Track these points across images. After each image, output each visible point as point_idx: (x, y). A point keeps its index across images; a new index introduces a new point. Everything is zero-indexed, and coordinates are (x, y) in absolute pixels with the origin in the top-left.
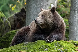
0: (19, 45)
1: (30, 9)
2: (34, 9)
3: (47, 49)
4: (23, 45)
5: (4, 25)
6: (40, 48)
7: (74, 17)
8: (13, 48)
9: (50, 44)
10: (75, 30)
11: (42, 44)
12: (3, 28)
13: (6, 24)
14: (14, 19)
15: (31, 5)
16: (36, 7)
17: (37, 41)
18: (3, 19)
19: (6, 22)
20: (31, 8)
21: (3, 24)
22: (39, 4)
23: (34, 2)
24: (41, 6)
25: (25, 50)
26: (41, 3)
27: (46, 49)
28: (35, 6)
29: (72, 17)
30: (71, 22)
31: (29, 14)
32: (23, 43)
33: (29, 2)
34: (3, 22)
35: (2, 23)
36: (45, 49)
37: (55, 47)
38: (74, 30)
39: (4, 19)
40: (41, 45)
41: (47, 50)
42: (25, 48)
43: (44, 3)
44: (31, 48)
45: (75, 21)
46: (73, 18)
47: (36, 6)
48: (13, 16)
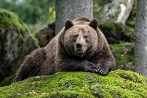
0: (25, 82)
1: (61, 16)
2: (69, 15)
3: (73, 87)
4: (33, 81)
5: (27, 46)
6: (60, 86)
7: (143, 28)
8: (14, 86)
9: (77, 78)
10: (144, 50)
11: (65, 77)
12: (25, 51)
13: (30, 43)
14: (48, 33)
15: (64, 7)
16: (72, 11)
17: (57, 73)
18: (24, 35)
19: (31, 39)
20: (63, 14)
21: (23, 44)
22: (77, 6)
23: (68, 3)
24: (82, 9)
25: (34, 89)
26: (82, 3)
27: (71, 86)
28: (71, 9)
29: (138, 27)
30: (138, 36)
31: (61, 24)
32: (32, 78)
33: (60, 3)
34: (25, 40)
35: (22, 42)
36: (68, 86)
37: (86, 82)
38: (142, 51)
39: (26, 34)
40: (62, 80)
41: (71, 88)
42: (35, 86)
43: (86, 4)
44: (46, 86)
45: (145, 35)
46: (141, 30)
47: (73, 9)
48: (46, 28)
